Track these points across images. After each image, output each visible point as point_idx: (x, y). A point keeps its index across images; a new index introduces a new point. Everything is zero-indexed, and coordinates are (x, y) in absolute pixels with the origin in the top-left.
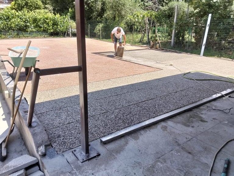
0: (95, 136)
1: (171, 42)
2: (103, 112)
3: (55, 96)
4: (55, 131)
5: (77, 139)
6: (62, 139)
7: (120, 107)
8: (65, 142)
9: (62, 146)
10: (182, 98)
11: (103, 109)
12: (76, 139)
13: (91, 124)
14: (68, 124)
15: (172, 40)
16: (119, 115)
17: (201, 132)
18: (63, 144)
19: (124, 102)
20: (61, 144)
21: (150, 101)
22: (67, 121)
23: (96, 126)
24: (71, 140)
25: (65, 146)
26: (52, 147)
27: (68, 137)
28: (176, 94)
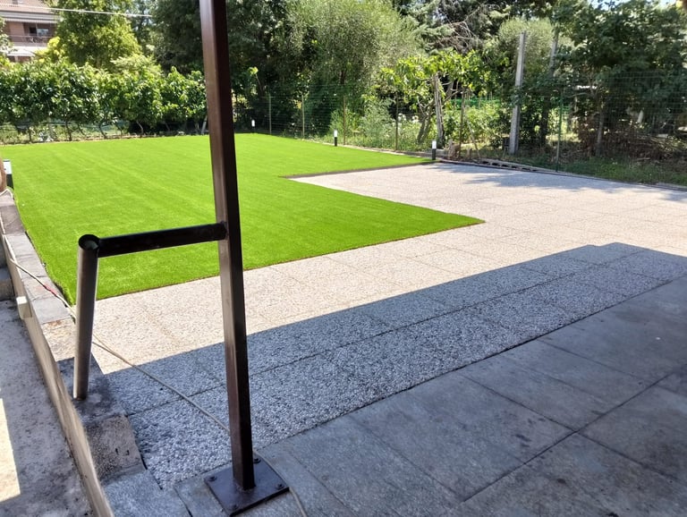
0: (276, 432)
1: (508, 139)
2: (304, 355)
3: (163, 309)
4: (157, 418)
5: (220, 442)
6: (178, 443)
7: (352, 338)
8: (185, 450)
9: (177, 464)
10: (540, 309)
11: (303, 347)
12: (218, 441)
13: (264, 395)
14: (197, 394)
15: (512, 135)
16: (349, 364)
17: (596, 413)
18: (178, 458)
19: (368, 323)
20: (173, 456)
21: (443, 321)
22: (193, 386)
23: (280, 399)
24: (202, 445)
25: (185, 464)
26: (146, 468)
27: (194, 436)
28: (522, 295)
